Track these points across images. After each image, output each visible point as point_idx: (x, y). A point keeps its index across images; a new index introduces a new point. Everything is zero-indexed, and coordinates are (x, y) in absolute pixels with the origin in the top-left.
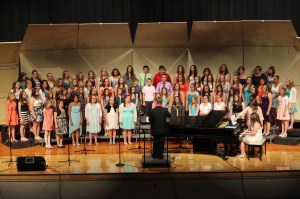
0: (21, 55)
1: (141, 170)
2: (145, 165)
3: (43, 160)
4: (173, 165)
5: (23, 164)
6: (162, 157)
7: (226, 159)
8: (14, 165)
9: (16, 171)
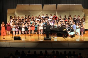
0: (16, 12)
1: (44, 40)
2: (45, 39)
3: (20, 38)
4: (51, 39)
5: (15, 38)
6: (49, 37)
7: (65, 38)
8: (13, 39)
9: (13, 40)
